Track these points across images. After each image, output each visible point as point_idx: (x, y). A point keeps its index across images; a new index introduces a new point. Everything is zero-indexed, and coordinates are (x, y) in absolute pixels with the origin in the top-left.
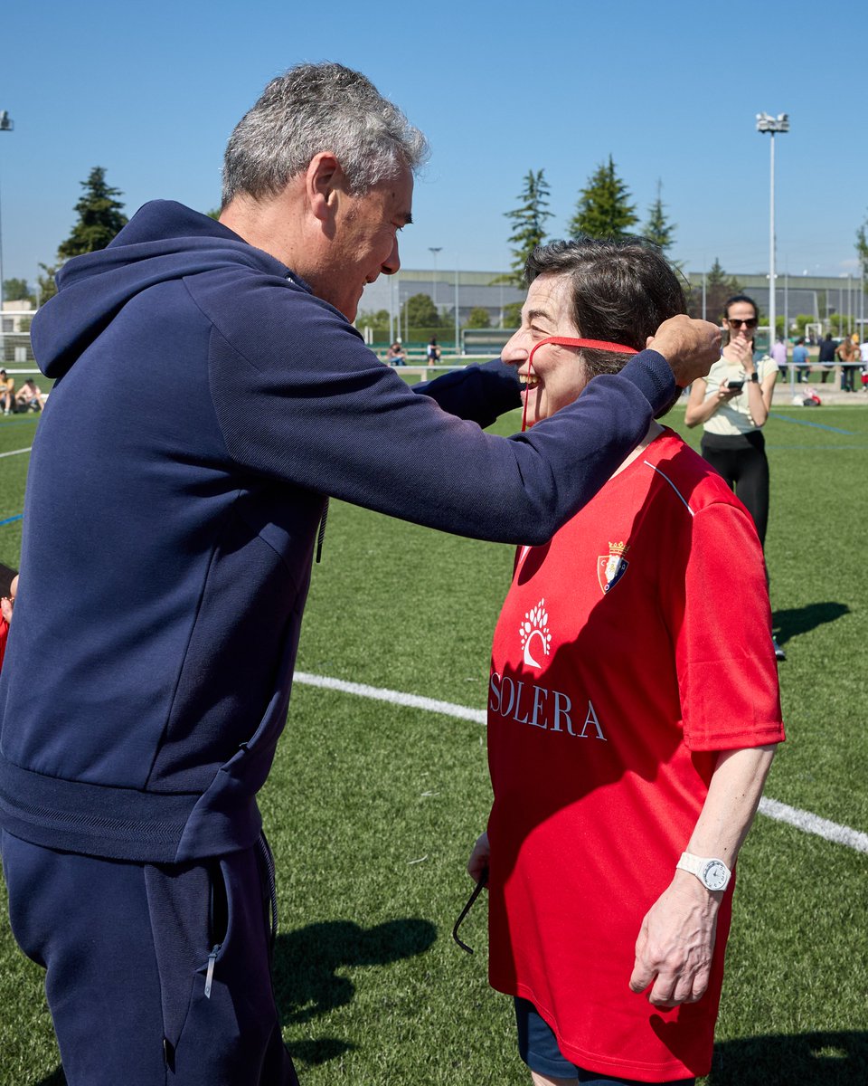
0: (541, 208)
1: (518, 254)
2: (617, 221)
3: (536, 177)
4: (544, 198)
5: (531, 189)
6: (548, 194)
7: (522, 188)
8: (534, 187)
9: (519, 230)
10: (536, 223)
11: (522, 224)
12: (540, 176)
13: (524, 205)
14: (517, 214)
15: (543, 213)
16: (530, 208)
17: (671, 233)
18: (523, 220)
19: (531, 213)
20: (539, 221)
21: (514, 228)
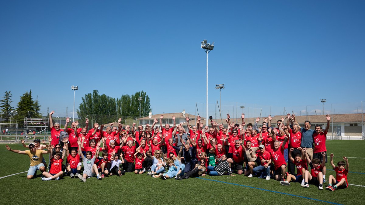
0: (9, 100)
1: (2, 110)
2: (31, 104)
3: (8, 93)
4: (10, 98)
5: (7, 95)
6: (11, 97)
7: (4, 95)
8: (8, 95)
9: (3, 105)
10: (8, 103)
11: (4, 103)
12: (9, 92)
13: (5, 99)
14: (2, 101)
15: (10, 101)
16: (6, 100)
17: (39, 107)
18: (4, 102)
19: (6, 101)
20: (9, 103)
21: (1, 104)
